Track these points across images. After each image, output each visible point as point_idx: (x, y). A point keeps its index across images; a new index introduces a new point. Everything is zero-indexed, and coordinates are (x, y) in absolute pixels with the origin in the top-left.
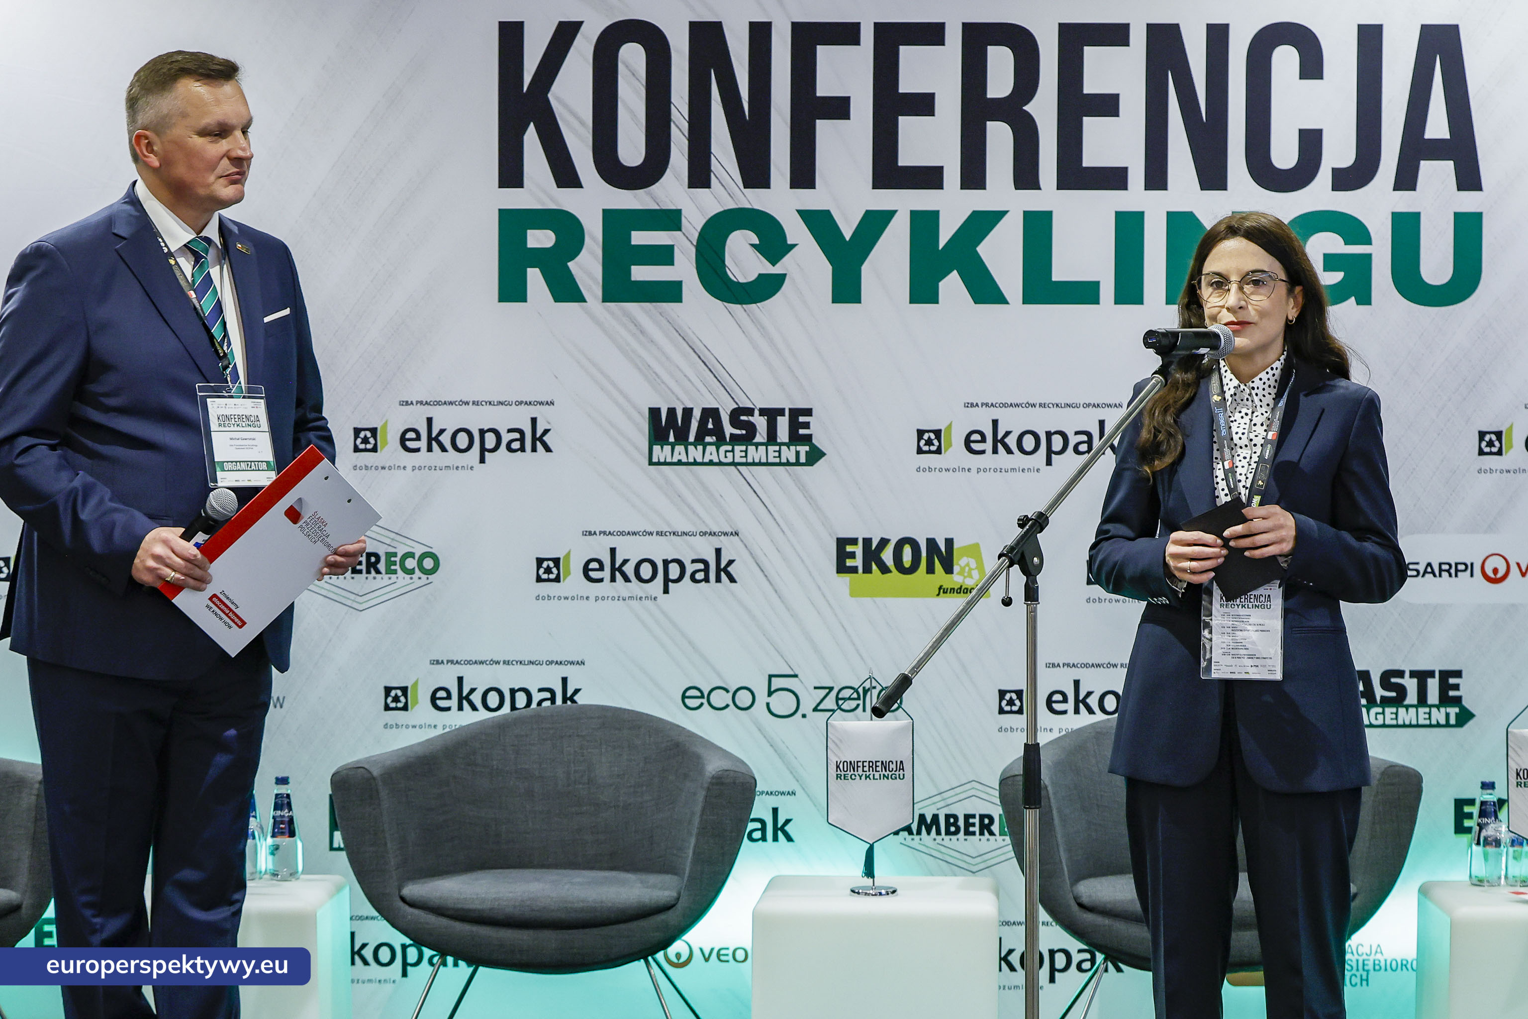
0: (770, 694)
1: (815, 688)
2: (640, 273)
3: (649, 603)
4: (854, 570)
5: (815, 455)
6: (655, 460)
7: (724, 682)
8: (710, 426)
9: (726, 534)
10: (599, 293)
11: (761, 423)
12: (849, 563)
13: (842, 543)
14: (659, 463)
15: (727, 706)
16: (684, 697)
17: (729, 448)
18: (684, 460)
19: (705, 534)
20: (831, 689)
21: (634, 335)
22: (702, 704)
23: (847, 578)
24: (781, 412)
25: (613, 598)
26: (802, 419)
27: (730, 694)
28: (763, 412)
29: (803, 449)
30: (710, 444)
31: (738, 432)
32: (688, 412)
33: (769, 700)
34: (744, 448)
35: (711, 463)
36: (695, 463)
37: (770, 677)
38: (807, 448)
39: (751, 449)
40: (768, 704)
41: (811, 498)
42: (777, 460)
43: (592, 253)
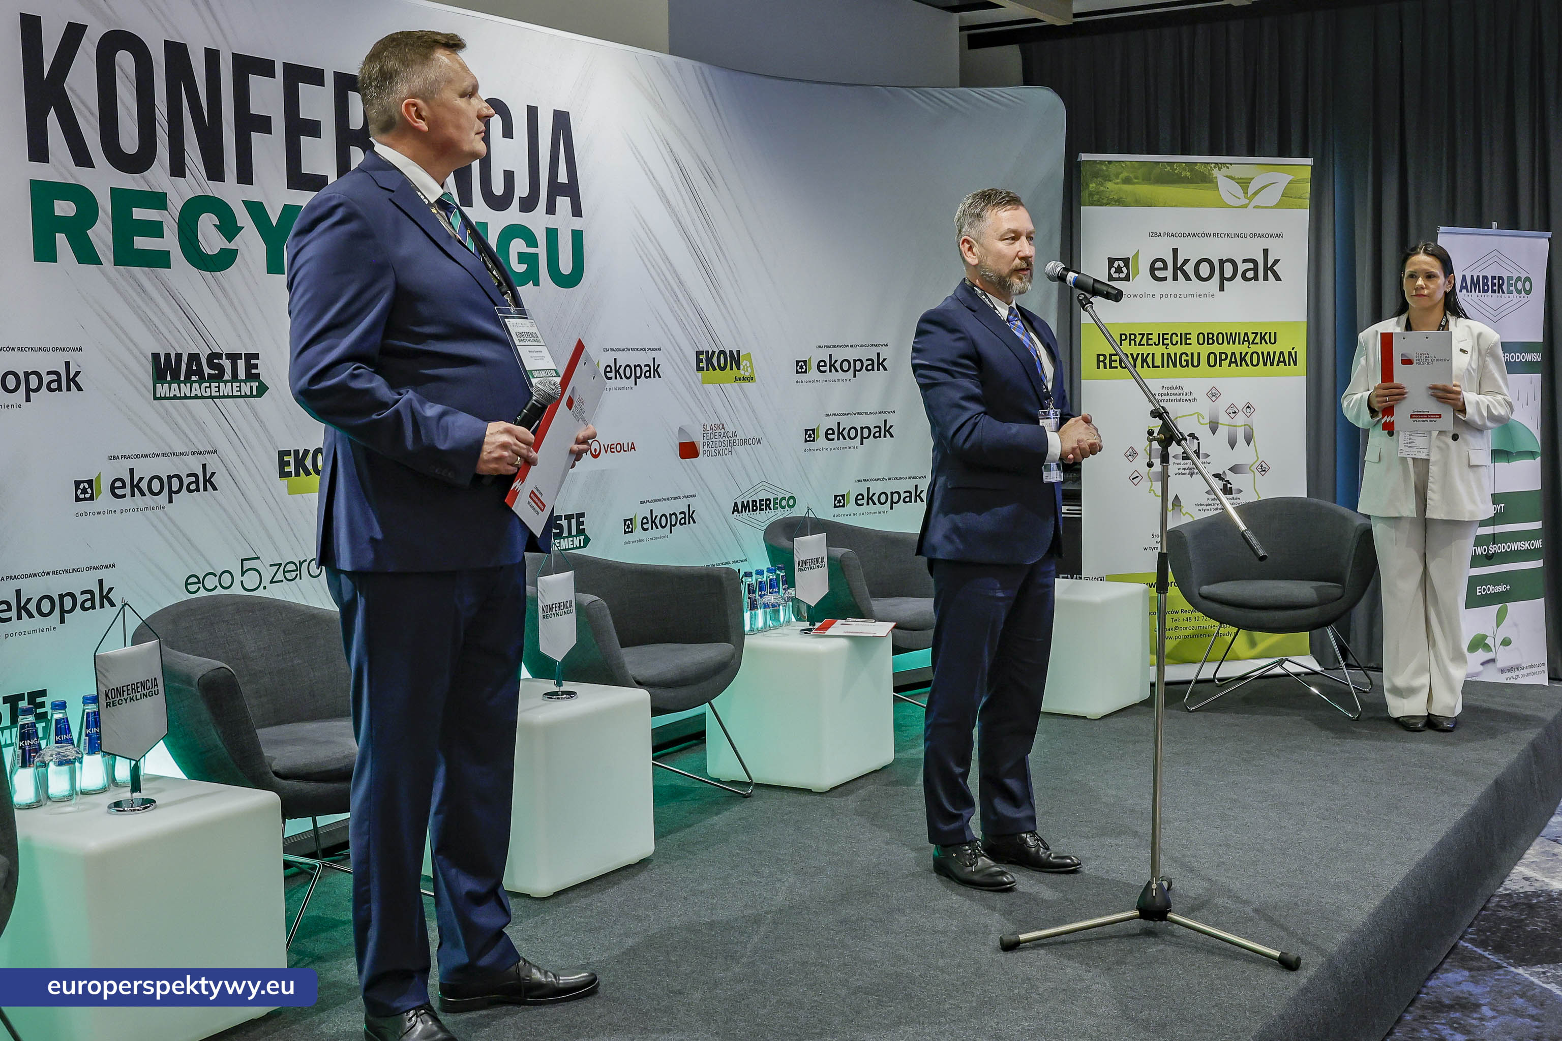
0: (243, 574)
1: (271, 565)
2: (141, 243)
3: (159, 511)
4: (289, 474)
5: (262, 389)
6: (158, 396)
7: (213, 569)
8: (194, 368)
9: (208, 452)
10: (112, 257)
11: (227, 364)
12: (287, 469)
13: (282, 454)
14: (161, 398)
15: (216, 587)
16: (187, 584)
17: (208, 385)
18: (178, 395)
19: (195, 453)
20: (280, 565)
21: (138, 294)
22: (199, 588)
23: (285, 481)
24: (239, 356)
25: (134, 510)
26: (253, 362)
27: (218, 577)
28: (229, 356)
29: (255, 385)
30: (195, 382)
31: (213, 372)
32: (179, 356)
33: (242, 578)
34: (217, 385)
35: (196, 397)
36: (186, 397)
37: (243, 560)
38: (257, 384)
39: (222, 385)
40: (242, 582)
41: (262, 422)
42: (239, 394)
43: (105, 224)
